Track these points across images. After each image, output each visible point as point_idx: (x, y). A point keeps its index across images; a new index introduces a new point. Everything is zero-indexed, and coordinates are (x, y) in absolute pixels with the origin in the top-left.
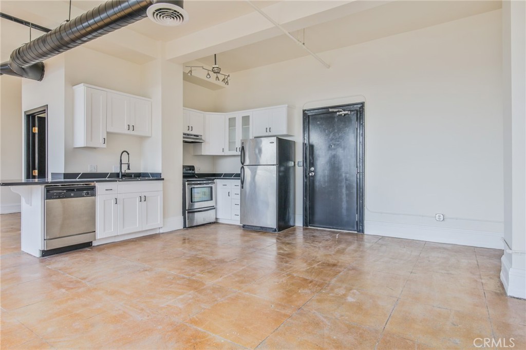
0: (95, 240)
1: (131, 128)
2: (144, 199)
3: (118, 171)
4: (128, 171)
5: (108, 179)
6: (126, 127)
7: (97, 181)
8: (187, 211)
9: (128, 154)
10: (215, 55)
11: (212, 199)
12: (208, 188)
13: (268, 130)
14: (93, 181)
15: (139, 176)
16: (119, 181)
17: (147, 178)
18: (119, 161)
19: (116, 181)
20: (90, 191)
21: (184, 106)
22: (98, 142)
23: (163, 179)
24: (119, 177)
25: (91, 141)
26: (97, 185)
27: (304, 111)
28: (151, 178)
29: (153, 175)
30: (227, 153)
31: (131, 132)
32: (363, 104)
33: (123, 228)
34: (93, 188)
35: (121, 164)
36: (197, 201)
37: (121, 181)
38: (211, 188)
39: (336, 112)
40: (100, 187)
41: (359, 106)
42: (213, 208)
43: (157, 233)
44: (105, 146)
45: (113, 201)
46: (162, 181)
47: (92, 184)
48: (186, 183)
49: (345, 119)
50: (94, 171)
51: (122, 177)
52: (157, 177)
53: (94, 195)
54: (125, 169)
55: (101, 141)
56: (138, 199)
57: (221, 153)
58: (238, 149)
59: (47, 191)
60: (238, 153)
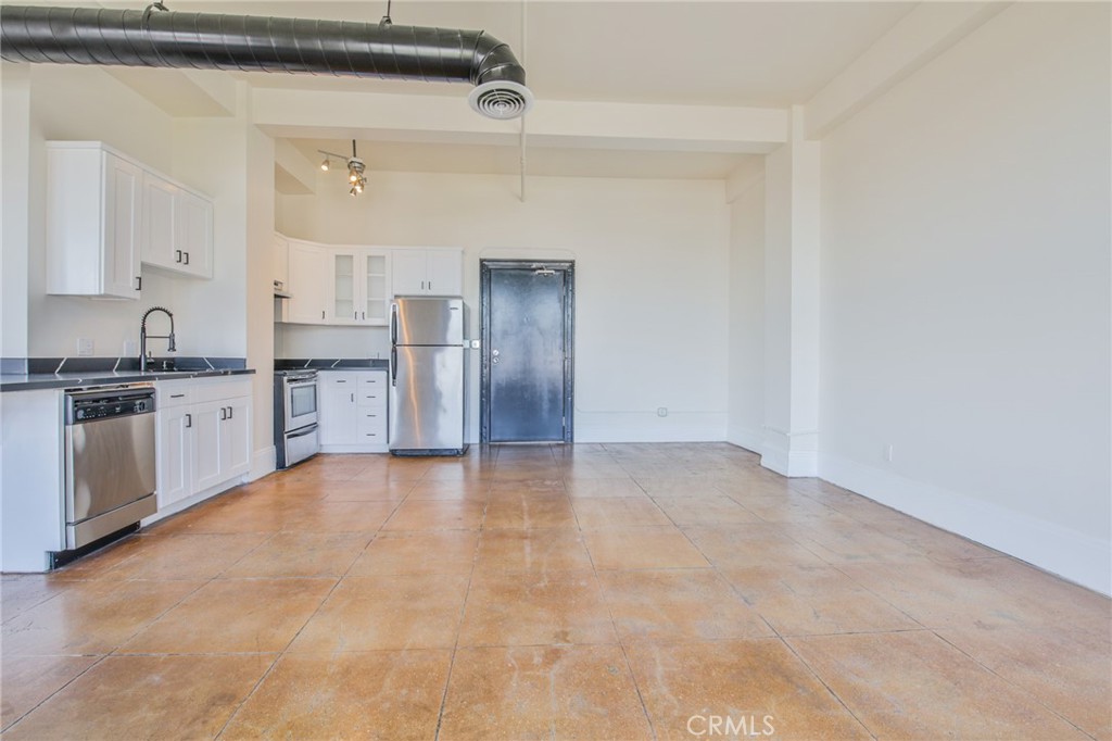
1: (184, 258)
2: (229, 413)
3: (136, 353)
5: (167, 373)
6: (175, 256)
8: (285, 435)
9: (171, 315)
10: (354, 141)
11: (315, 410)
12: (310, 388)
13: (426, 285)
14: (152, 378)
16: (195, 376)
18: (141, 331)
20: (146, 401)
22: (126, 286)
23: (253, 372)
25: (113, 283)
26: (155, 384)
27: (482, 261)
29: (218, 361)
30: (330, 320)
31: (180, 267)
32: (573, 262)
34: (149, 395)
35: (145, 337)
36: (301, 412)
38: (315, 387)
39: (535, 270)
40: (162, 391)
41: (567, 264)
42: (314, 426)
43: (238, 484)
44: (138, 295)
45: (183, 421)
46: (252, 375)
47: (145, 385)
48: (285, 378)
49: (547, 281)
50: (88, 353)
52: (233, 367)
53: (152, 409)
54: (158, 349)
55: (133, 283)
56: (220, 415)
57: (319, 321)
58: (359, 316)
59: (76, 402)
60: (359, 322)
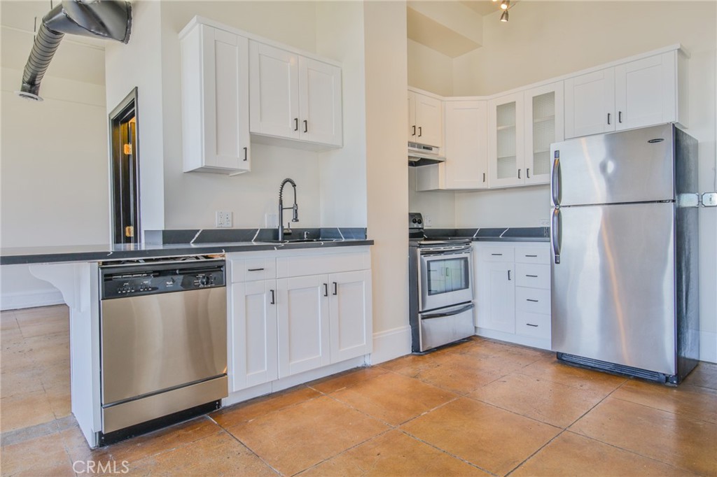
0: (226, 395)
1: (302, 126)
2: (332, 289)
3: (276, 225)
4: (294, 226)
5: (255, 244)
6: (292, 125)
7: (228, 249)
8: (420, 315)
9: (294, 186)
11: (467, 286)
12: (458, 262)
13: (614, 118)
14: (219, 250)
15: (316, 237)
16: (279, 248)
17: (334, 240)
18: (278, 203)
19: (272, 248)
20: (212, 274)
21: (409, 84)
22: (232, 157)
23: (371, 243)
24: (278, 239)
25: (217, 154)
26: (230, 258)
28: (344, 240)
29: (347, 232)
30: (493, 182)
31: (300, 136)
33: (290, 360)
34: (220, 267)
35: (282, 209)
36: (439, 290)
37: (282, 248)
38: (466, 260)
40: (236, 264)
42: (468, 305)
43: (360, 365)
44: (246, 166)
45: (266, 298)
46: (369, 247)
47: (217, 257)
48: (419, 250)
50: (227, 226)
51: (283, 239)
52: (357, 238)
53: (221, 283)
55: (239, 154)
56: (320, 291)
57: (479, 185)
58: (523, 174)
59: (106, 275)
60: (524, 181)
